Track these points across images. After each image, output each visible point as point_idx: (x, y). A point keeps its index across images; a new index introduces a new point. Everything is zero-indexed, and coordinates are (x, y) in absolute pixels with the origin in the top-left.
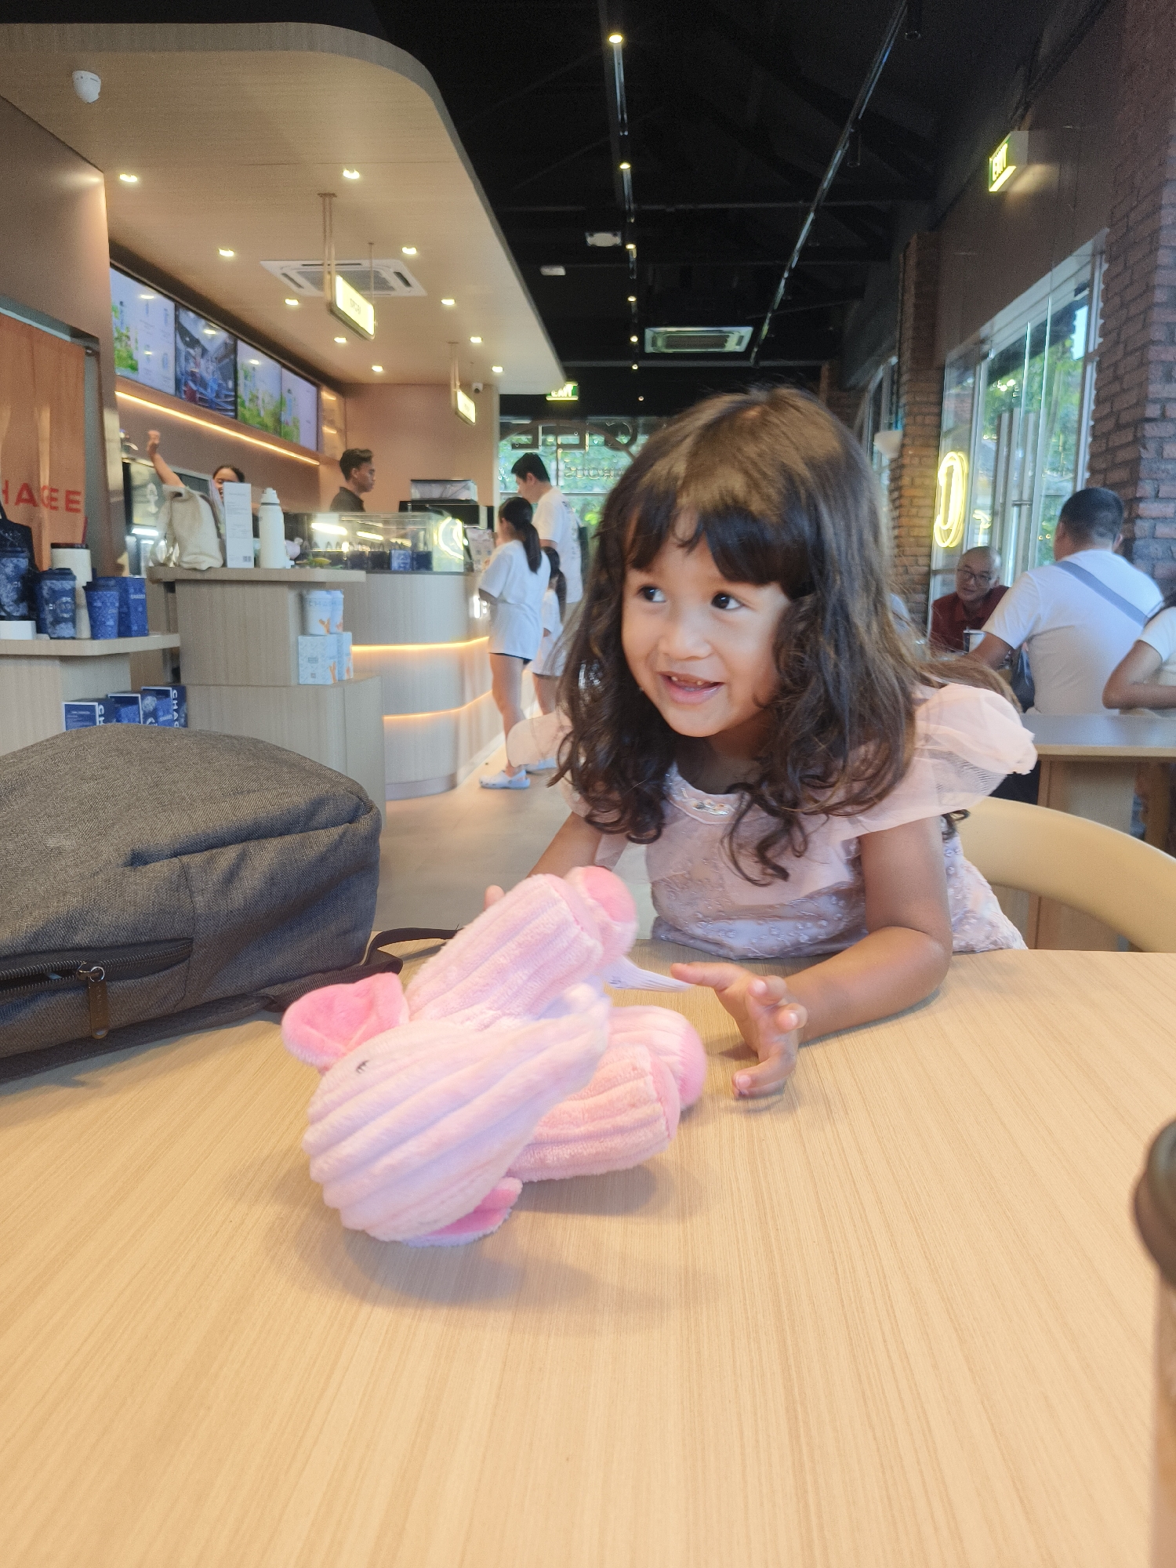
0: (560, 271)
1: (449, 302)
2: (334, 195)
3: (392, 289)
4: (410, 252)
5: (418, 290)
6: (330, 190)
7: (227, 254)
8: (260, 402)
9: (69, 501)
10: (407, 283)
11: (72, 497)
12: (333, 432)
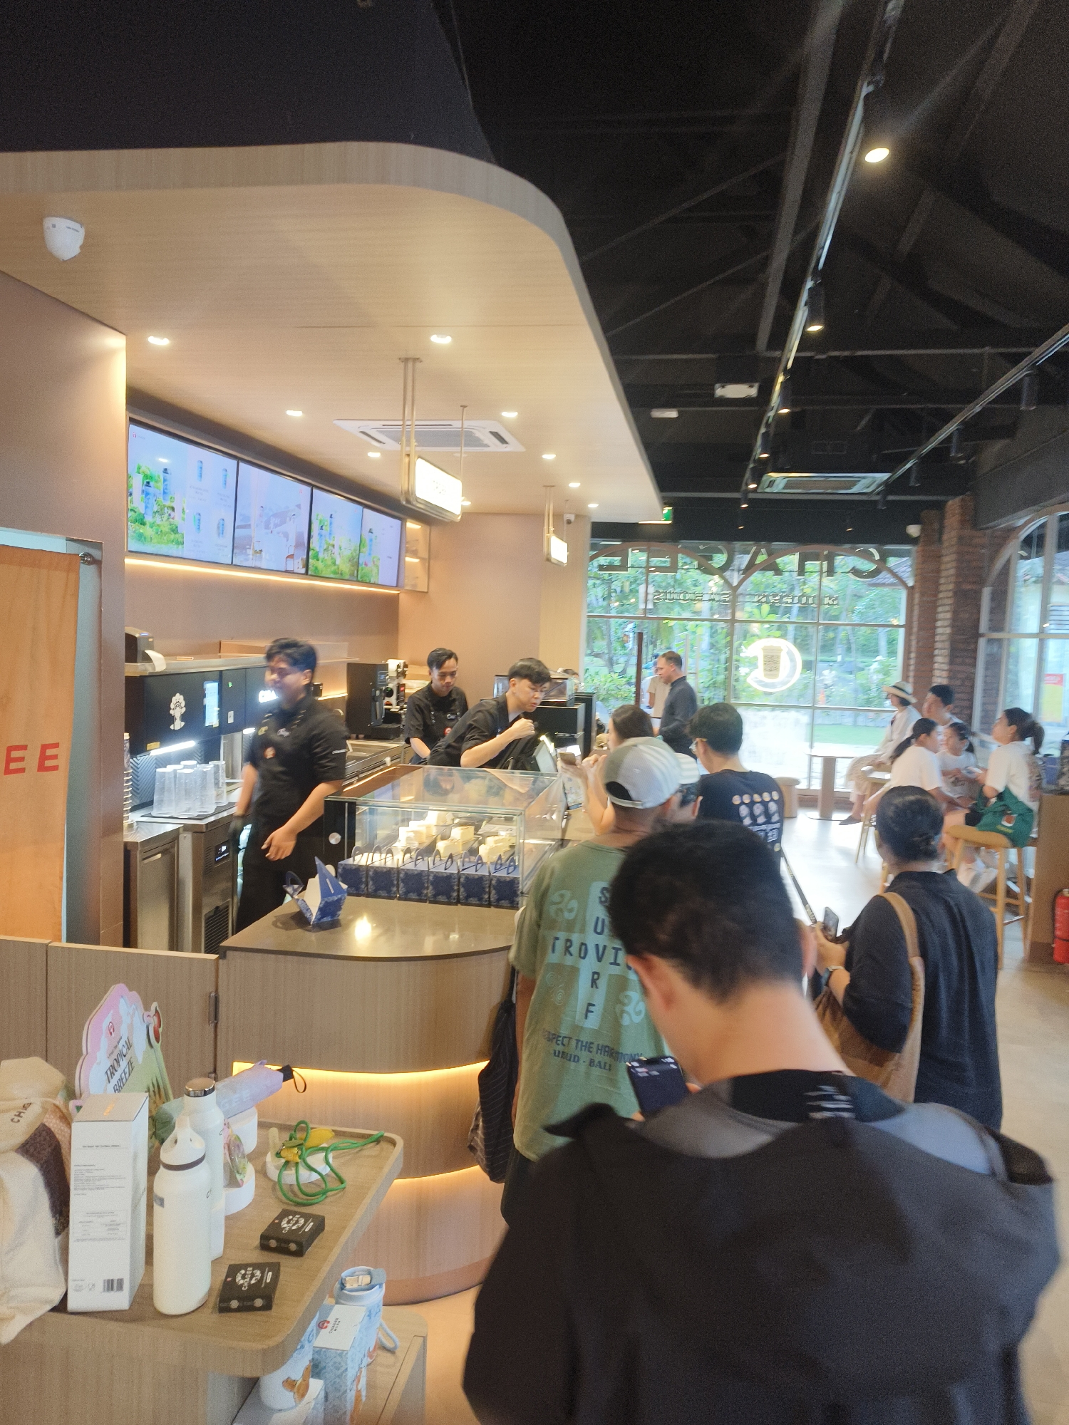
0: (673, 414)
1: (549, 457)
2: (416, 360)
3: (487, 446)
4: (510, 415)
5: (514, 446)
6: (411, 354)
7: (295, 414)
8: (336, 550)
9: (43, 757)
10: (503, 440)
11: (49, 752)
12: (417, 560)
